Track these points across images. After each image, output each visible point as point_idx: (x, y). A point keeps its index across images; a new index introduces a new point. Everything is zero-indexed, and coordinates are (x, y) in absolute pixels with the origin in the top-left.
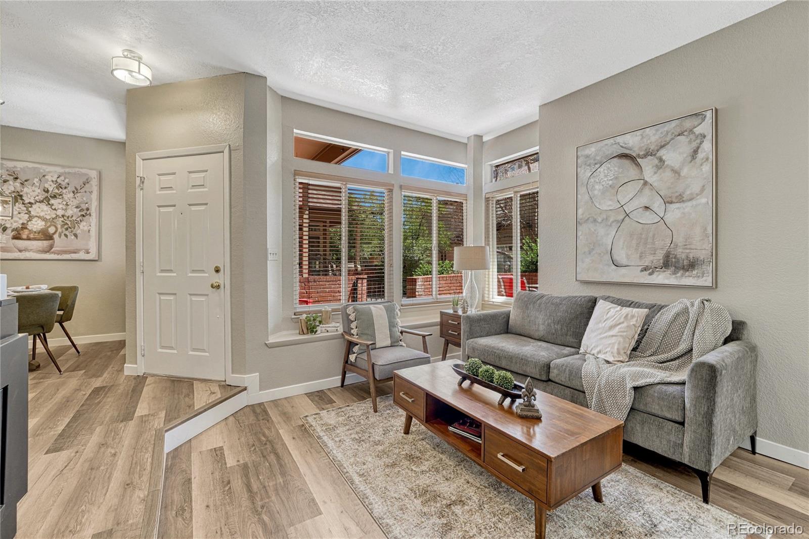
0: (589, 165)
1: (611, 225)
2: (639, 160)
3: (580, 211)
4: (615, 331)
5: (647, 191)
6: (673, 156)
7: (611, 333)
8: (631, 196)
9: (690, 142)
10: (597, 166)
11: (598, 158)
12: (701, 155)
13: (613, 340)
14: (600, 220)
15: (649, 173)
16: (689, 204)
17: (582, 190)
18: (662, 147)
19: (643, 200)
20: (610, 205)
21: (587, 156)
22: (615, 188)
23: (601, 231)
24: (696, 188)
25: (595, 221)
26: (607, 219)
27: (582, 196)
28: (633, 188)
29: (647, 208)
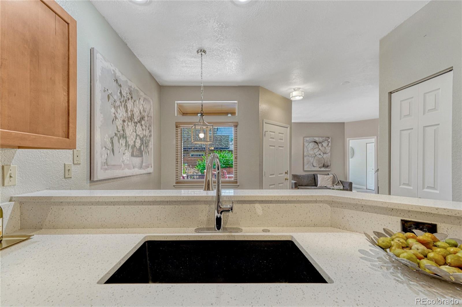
0: (307, 142)
2: (318, 144)
3: (305, 153)
4: (329, 180)
5: (320, 151)
6: (325, 144)
9: (327, 142)
10: (309, 143)
11: (309, 141)
12: (329, 145)
13: (329, 182)
14: (310, 156)
15: (320, 147)
16: (327, 155)
17: (305, 148)
18: (323, 142)
19: (319, 152)
20: (312, 153)
21: (307, 140)
22: (313, 149)
23: (310, 159)
24: (328, 151)
25: (309, 156)
26: (311, 156)
27: (305, 150)
28: (317, 150)
29: (320, 154)
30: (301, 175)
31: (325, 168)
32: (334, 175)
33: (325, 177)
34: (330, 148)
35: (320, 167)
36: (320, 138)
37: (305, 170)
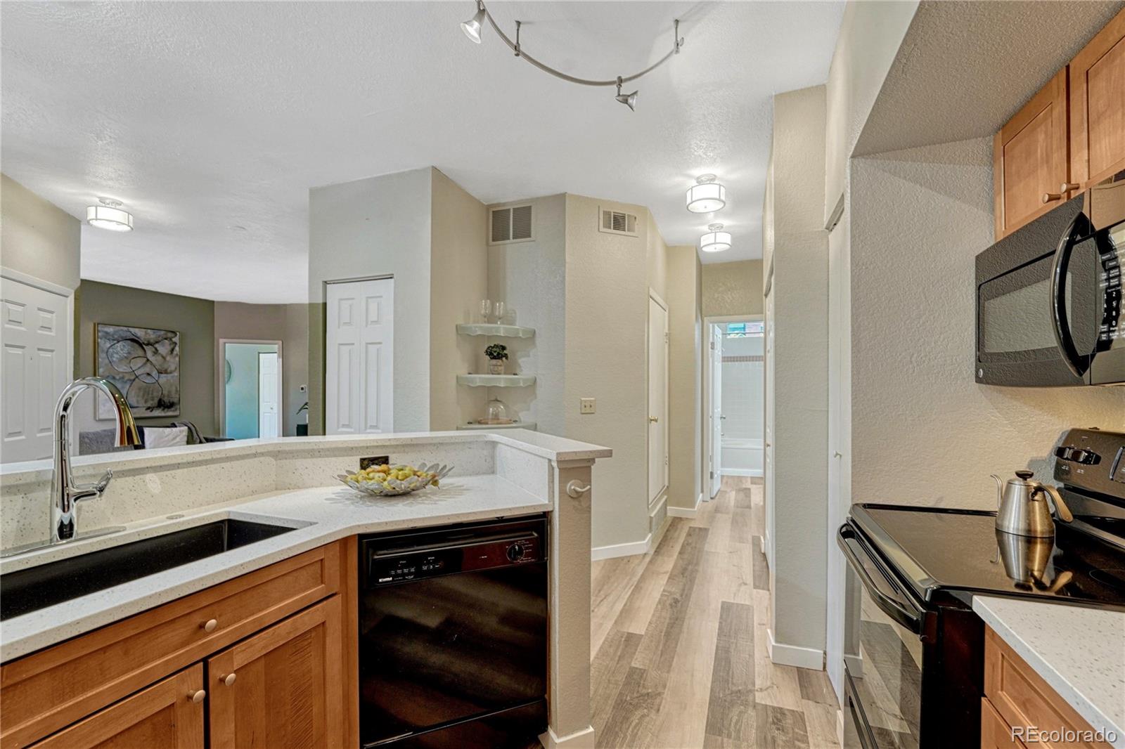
0: (109, 339)
1: (126, 382)
2: (144, 346)
3: (101, 370)
4: (178, 439)
5: (148, 364)
6: (163, 349)
7: (175, 441)
8: (139, 365)
9: (170, 344)
10: (115, 342)
11: (116, 337)
12: (175, 352)
14: (118, 378)
15: (149, 354)
16: (169, 376)
17: (102, 355)
18: (157, 342)
19: (147, 369)
20: (125, 369)
21: (107, 333)
22: (128, 359)
24: (173, 368)
25: (114, 378)
26: (123, 378)
27: (102, 358)
28: (140, 362)
29: (148, 374)
30: (88, 433)
31: (163, 410)
32: (190, 425)
33: (167, 433)
34: (177, 359)
35: (148, 408)
36: (149, 331)
37: (102, 417)
